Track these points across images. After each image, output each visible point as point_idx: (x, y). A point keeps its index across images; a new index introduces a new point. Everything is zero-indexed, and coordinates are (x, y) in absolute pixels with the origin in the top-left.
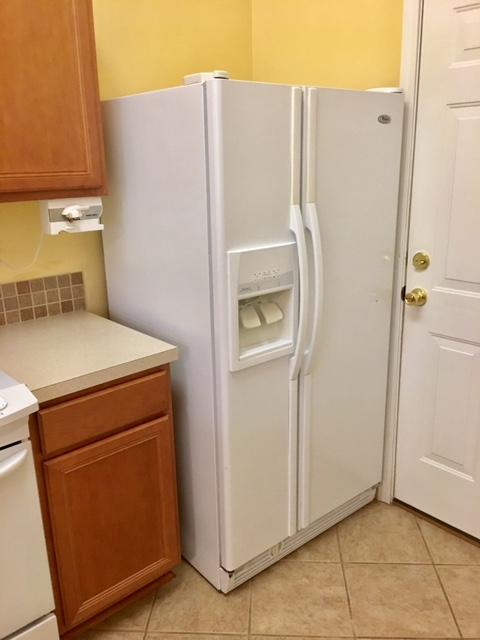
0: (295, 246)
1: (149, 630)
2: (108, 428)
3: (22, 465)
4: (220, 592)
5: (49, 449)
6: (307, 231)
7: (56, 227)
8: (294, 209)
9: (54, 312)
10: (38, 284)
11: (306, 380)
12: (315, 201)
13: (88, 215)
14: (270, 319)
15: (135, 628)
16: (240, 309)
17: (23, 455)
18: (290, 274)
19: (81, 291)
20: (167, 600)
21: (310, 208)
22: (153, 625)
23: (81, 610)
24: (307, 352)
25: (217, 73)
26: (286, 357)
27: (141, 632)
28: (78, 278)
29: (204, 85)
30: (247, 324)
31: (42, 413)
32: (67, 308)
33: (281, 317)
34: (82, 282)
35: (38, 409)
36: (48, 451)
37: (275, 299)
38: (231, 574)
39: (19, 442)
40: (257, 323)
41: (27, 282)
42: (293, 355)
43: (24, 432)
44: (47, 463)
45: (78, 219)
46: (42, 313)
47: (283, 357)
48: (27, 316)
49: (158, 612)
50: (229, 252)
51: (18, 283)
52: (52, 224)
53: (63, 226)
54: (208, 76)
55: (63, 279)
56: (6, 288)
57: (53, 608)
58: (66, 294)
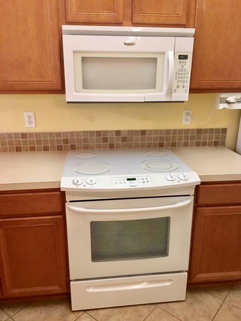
1: (226, 300)
2: (228, 202)
3: (188, 205)
5: (200, 202)
7: (222, 106)
9: (210, 145)
10: (206, 131)
13: (238, 101)
15: (219, 297)
17: (190, 201)
19: (225, 137)
20: (237, 292)
23: (198, 276)
27: (222, 300)
28: (224, 131)
31: (201, 186)
32: (216, 144)
34: (226, 133)
35: (200, 184)
36: (200, 203)
39: (189, 195)
41: (201, 129)
43: (192, 192)
44: (198, 208)
45: (234, 103)
46: (204, 144)
48: (198, 144)
49: (231, 295)
51: (197, 130)
52: (221, 104)
53: (225, 106)
55: (217, 130)
56: (193, 130)
57: (187, 269)
58: (217, 138)
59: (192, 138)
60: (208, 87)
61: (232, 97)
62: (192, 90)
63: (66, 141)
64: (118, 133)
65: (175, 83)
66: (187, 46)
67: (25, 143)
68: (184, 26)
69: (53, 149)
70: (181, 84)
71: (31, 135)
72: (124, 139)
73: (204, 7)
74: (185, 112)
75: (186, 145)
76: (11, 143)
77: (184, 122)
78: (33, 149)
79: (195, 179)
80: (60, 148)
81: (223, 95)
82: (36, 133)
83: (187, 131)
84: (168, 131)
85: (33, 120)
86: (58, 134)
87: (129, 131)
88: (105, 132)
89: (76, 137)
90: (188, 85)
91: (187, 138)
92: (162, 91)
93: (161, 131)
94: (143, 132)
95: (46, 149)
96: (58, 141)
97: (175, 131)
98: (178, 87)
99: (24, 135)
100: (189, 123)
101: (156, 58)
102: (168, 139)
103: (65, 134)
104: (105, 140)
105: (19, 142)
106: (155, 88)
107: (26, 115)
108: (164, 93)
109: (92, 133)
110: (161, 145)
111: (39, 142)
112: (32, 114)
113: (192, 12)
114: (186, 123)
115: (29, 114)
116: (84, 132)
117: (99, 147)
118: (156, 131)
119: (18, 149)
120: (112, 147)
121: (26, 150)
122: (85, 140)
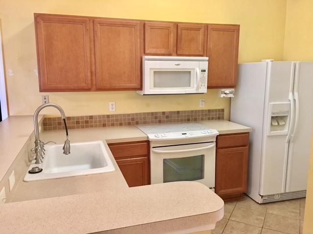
0: (290, 104)
3: (213, 147)
4: (258, 203)
6: (295, 100)
8: (291, 94)
9: (216, 119)
10: (213, 111)
11: (291, 144)
12: (298, 92)
13: (231, 93)
14: (280, 124)
16: (272, 120)
17: (214, 145)
18: (288, 111)
19: (223, 114)
21: (296, 94)
22: (237, 205)
24: (292, 135)
25: (271, 60)
26: (285, 136)
28: (223, 110)
29: (267, 63)
30: (273, 124)
31: (219, 136)
32: (219, 118)
33: (284, 123)
34: (224, 112)
36: (218, 147)
37: (283, 118)
38: (262, 197)
39: (213, 142)
40: (277, 124)
42: (287, 135)
43: (215, 140)
44: (218, 150)
45: (228, 94)
46: (213, 119)
47: (284, 135)
48: (209, 119)
50: (270, 103)
52: (222, 95)
53: (224, 95)
54: (268, 61)
55: (219, 110)
56: (206, 111)
57: (214, 186)
58: (219, 114)
59: (206, 115)
60: (216, 85)
61: (227, 91)
62: (209, 87)
63: (133, 119)
64: (164, 113)
65: (200, 84)
66: (205, 65)
67: (109, 121)
68: (202, 56)
69: (125, 124)
70: (203, 84)
71: (112, 116)
72: (167, 117)
73: (211, 47)
74: (201, 100)
75: (202, 119)
76: (100, 121)
77: (200, 106)
78: (113, 125)
79: (215, 132)
80: (129, 124)
81: (223, 90)
82: (116, 115)
83: (203, 111)
84: (192, 111)
85: (114, 107)
86: (129, 115)
87: (170, 112)
88: (156, 113)
89: (139, 117)
90: (206, 85)
91: (202, 115)
92: (193, 88)
93: (188, 111)
94: (178, 112)
95: (121, 124)
96: (129, 119)
97: (196, 111)
98: (202, 86)
99: (108, 116)
100: (203, 106)
101: (190, 72)
102: (192, 116)
103: (133, 114)
104: (156, 118)
105: (105, 121)
106: (190, 86)
107: (110, 103)
108: (195, 89)
109: (148, 113)
110: (188, 120)
111: (117, 120)
112: (114, 103)
113: (206, 48)
114: (202, 106)
115: (112, 103)
116: (144, 113)
117: (152, 122)
118: (185, 112)
119: (104, 125)
120: (160, 122)
121: (109, 126)
122: (145, 118)
